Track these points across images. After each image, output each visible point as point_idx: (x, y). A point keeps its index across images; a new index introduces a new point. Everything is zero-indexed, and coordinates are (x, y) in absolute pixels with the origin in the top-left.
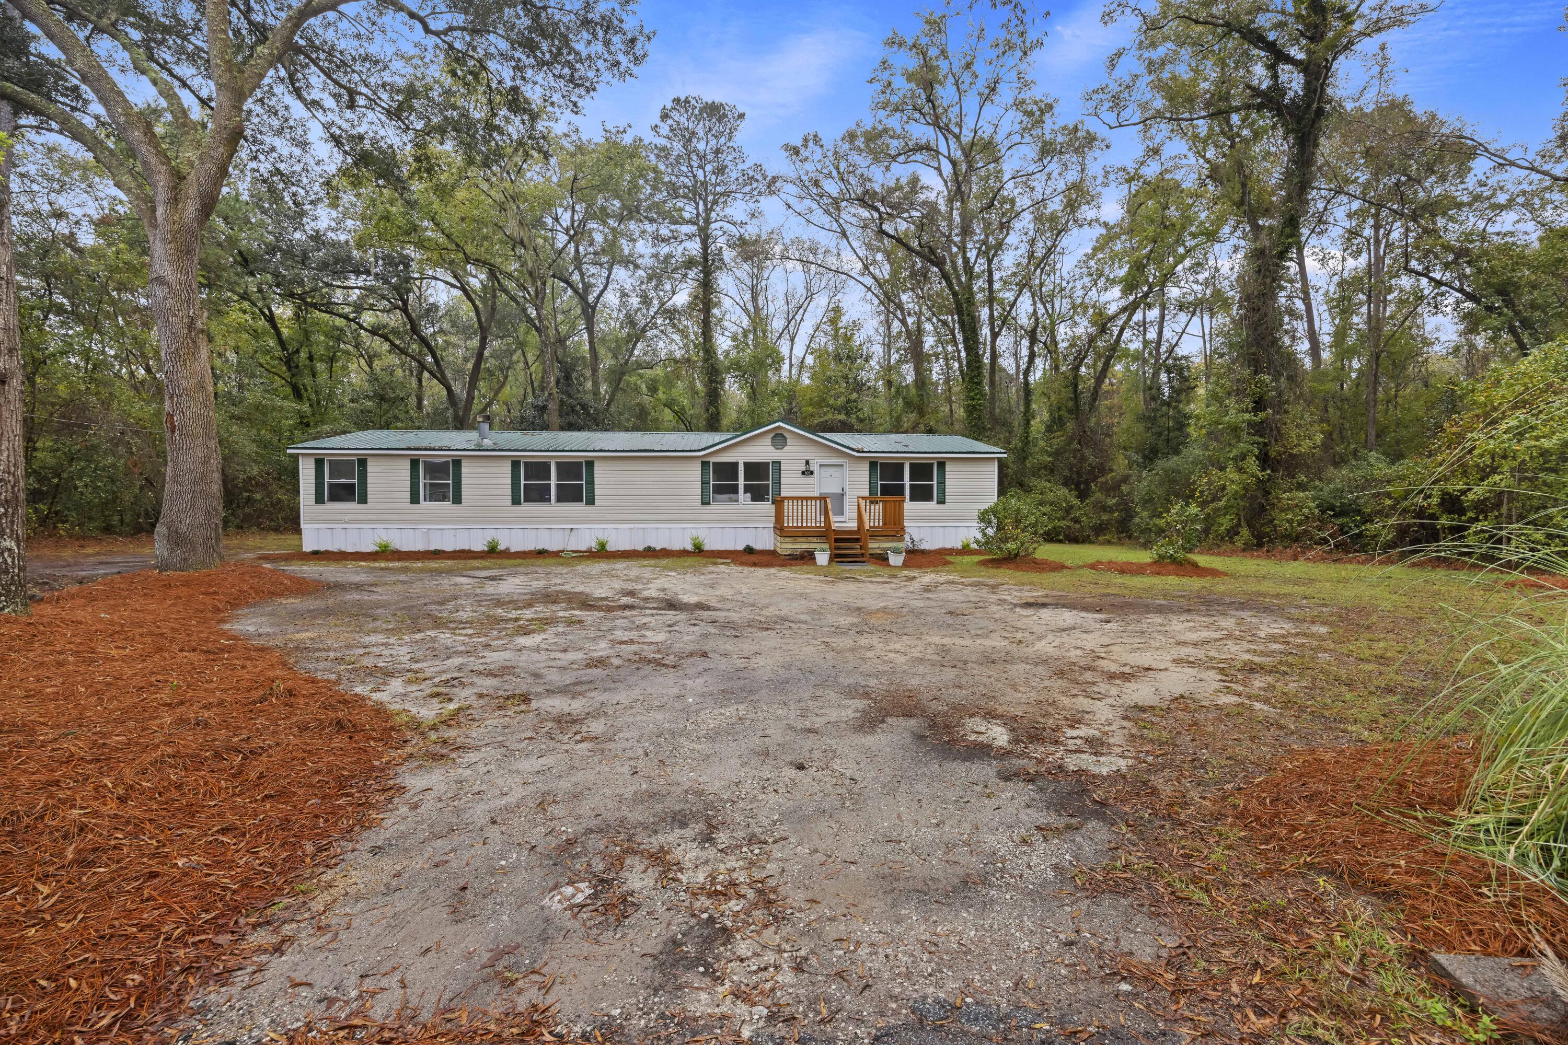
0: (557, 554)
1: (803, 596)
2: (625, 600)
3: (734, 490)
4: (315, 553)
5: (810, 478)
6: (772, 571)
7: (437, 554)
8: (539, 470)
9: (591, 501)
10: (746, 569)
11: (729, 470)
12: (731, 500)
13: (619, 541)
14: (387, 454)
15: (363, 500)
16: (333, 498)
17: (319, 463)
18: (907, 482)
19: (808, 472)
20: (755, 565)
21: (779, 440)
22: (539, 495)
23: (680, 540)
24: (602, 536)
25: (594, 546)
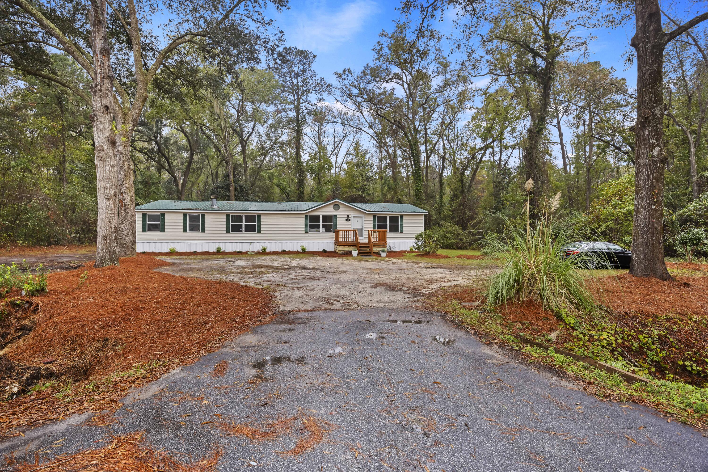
0: (246, 253)
1: (350, 265)
3: (318, 227)
4: (143, 253)
5: (349, 222)
6: (336, 258)
7: (195, 253)
8: (238, 218)
9: (259, 231)
10: (325, 258)
11: (315, 219)
12: (317, 231)
13: (271, 248)
14: (174, 212)
15: (163, 230)
16: (150, 230)
17: (144, 215)
18: (388, 224)
19: (348, 220)
20: (328, 256)
21: (337, 207)
22: (237, 228)
23: (296, 247)
24: (264, 246)
25: (261, 250)
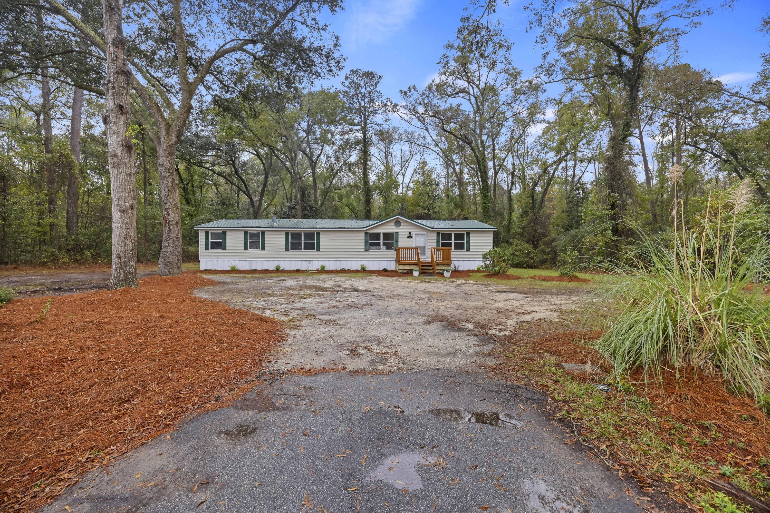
0: (304, 271)
1: (407, 287)
2: (337, 288)
3: (379, 244)
4: (206, 270)
5: (411, 240)
6: (395, 278)
7: (255, 271)
8: (297, 236)
9: (318, 249)
10: (384, 278)
11: (376, 236)
12: (377, 249)
13: (330, 266)
14: (235, 229)
15: (225, 248)
16: (212, 248)
17: (207, 233)
18: (453, 241)
19: (410, 237)
20: (388, 276)
21: (398, 223)
22: (296, 246)
23: (355, 265)
24: (323, 264)
25: (319, 268)
